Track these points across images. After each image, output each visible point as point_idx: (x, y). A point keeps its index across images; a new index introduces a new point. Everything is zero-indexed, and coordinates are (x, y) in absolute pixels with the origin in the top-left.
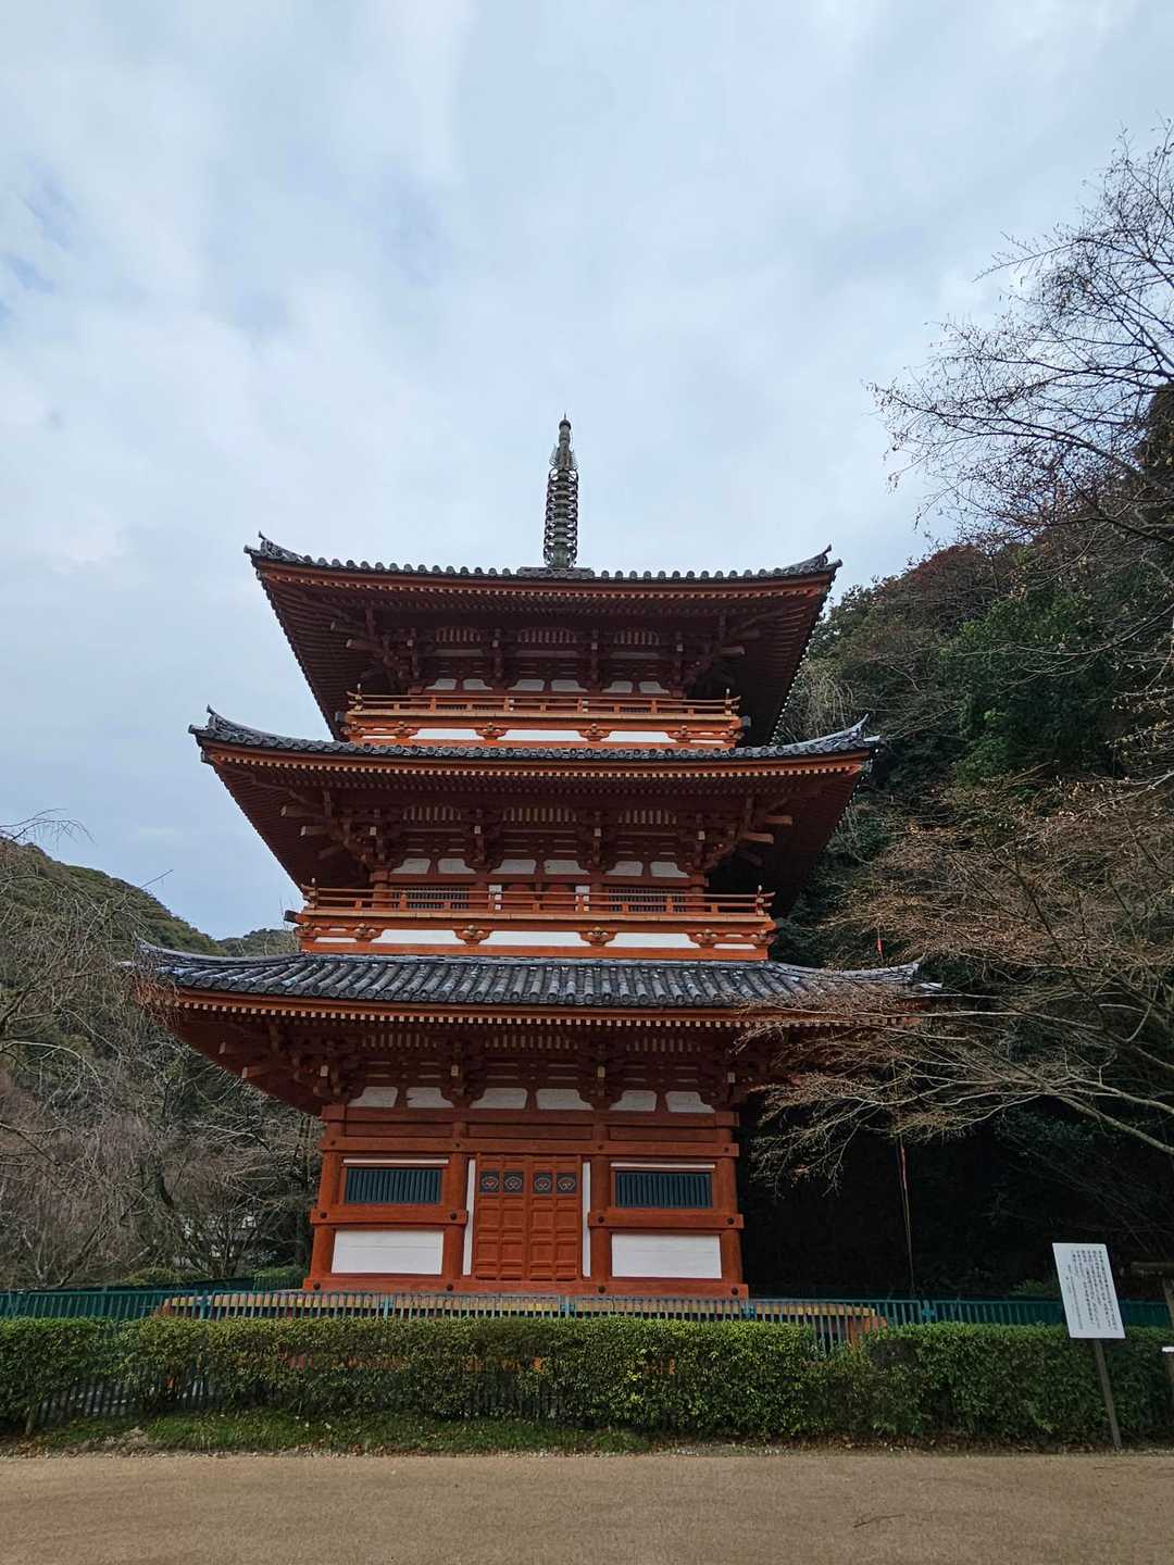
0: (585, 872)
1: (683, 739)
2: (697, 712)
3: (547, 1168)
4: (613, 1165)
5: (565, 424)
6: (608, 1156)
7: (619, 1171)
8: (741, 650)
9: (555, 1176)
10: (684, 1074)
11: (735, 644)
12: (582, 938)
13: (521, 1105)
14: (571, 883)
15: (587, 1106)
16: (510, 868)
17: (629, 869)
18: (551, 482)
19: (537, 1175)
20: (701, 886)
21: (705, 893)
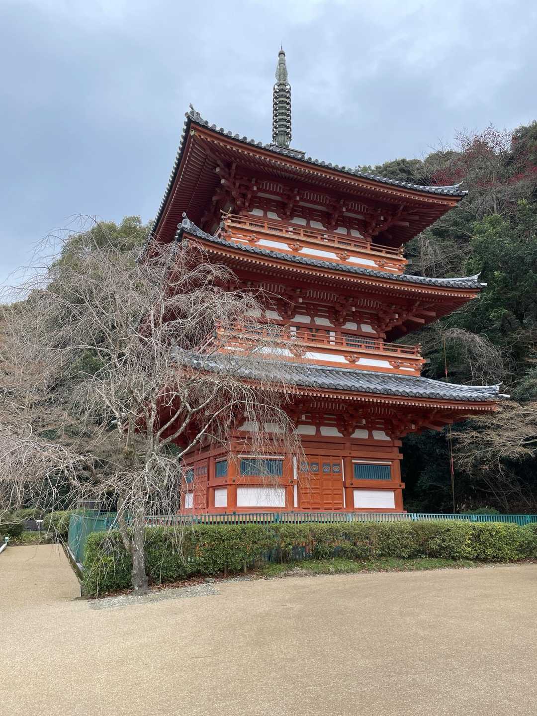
0: (332, 325)
1: (382, 266)
2: (387, 252)
3: (328, 461)
4: (353, 461)
5: (282, 53)
6: (352, 457)
7: (356, 464)
8: (407, 224)
9: (331, 465)
10: (378, 423)
11: (404, 220)
12: (345, 359)
13: (314, 433)
14: (327, 330)
15: (341, 435)
16: (299, 319)
17: (351, 326)
18: (276, 92)
19: (324, 464)
20: (383, 338)
21: (384, 342)
